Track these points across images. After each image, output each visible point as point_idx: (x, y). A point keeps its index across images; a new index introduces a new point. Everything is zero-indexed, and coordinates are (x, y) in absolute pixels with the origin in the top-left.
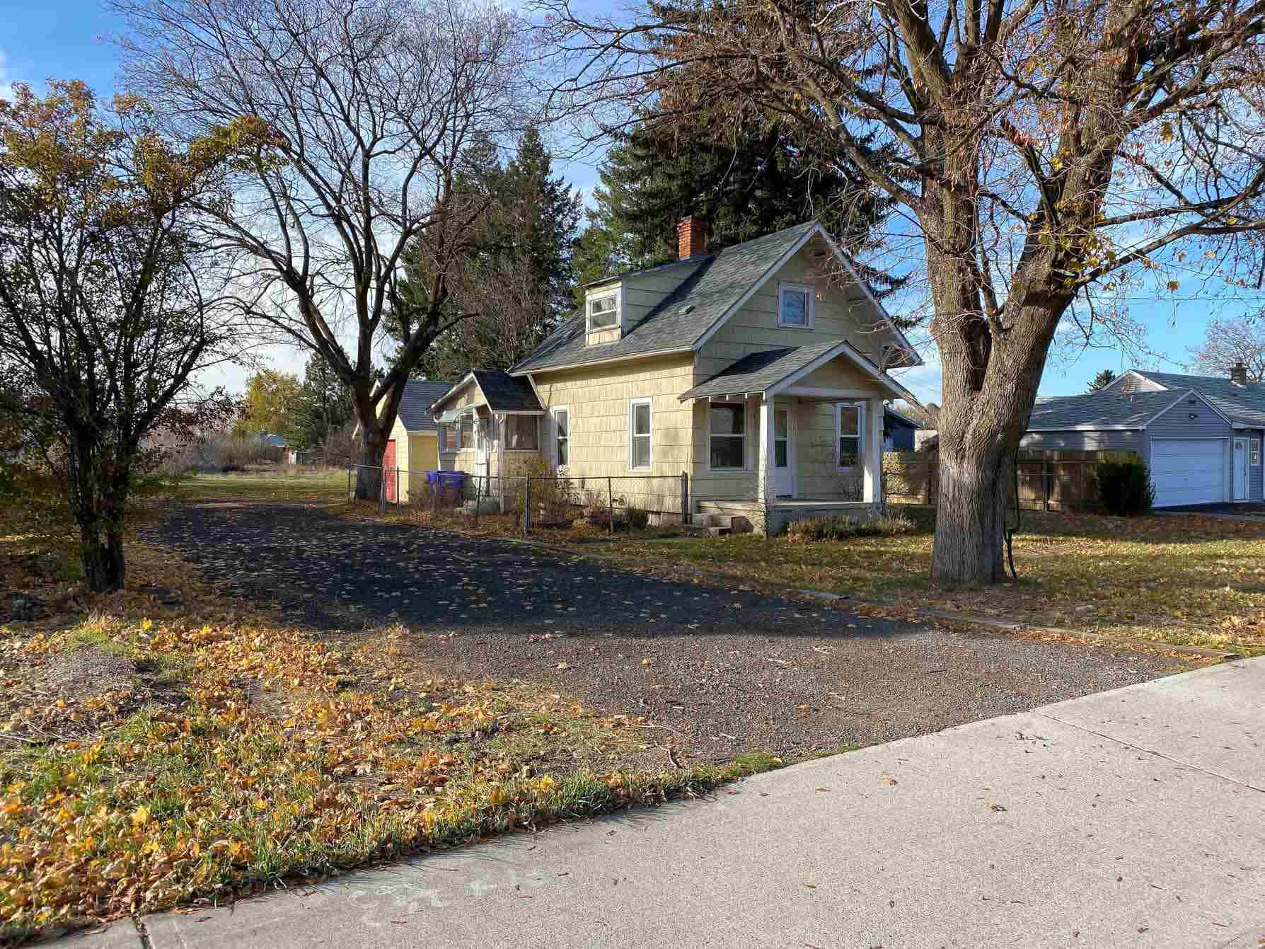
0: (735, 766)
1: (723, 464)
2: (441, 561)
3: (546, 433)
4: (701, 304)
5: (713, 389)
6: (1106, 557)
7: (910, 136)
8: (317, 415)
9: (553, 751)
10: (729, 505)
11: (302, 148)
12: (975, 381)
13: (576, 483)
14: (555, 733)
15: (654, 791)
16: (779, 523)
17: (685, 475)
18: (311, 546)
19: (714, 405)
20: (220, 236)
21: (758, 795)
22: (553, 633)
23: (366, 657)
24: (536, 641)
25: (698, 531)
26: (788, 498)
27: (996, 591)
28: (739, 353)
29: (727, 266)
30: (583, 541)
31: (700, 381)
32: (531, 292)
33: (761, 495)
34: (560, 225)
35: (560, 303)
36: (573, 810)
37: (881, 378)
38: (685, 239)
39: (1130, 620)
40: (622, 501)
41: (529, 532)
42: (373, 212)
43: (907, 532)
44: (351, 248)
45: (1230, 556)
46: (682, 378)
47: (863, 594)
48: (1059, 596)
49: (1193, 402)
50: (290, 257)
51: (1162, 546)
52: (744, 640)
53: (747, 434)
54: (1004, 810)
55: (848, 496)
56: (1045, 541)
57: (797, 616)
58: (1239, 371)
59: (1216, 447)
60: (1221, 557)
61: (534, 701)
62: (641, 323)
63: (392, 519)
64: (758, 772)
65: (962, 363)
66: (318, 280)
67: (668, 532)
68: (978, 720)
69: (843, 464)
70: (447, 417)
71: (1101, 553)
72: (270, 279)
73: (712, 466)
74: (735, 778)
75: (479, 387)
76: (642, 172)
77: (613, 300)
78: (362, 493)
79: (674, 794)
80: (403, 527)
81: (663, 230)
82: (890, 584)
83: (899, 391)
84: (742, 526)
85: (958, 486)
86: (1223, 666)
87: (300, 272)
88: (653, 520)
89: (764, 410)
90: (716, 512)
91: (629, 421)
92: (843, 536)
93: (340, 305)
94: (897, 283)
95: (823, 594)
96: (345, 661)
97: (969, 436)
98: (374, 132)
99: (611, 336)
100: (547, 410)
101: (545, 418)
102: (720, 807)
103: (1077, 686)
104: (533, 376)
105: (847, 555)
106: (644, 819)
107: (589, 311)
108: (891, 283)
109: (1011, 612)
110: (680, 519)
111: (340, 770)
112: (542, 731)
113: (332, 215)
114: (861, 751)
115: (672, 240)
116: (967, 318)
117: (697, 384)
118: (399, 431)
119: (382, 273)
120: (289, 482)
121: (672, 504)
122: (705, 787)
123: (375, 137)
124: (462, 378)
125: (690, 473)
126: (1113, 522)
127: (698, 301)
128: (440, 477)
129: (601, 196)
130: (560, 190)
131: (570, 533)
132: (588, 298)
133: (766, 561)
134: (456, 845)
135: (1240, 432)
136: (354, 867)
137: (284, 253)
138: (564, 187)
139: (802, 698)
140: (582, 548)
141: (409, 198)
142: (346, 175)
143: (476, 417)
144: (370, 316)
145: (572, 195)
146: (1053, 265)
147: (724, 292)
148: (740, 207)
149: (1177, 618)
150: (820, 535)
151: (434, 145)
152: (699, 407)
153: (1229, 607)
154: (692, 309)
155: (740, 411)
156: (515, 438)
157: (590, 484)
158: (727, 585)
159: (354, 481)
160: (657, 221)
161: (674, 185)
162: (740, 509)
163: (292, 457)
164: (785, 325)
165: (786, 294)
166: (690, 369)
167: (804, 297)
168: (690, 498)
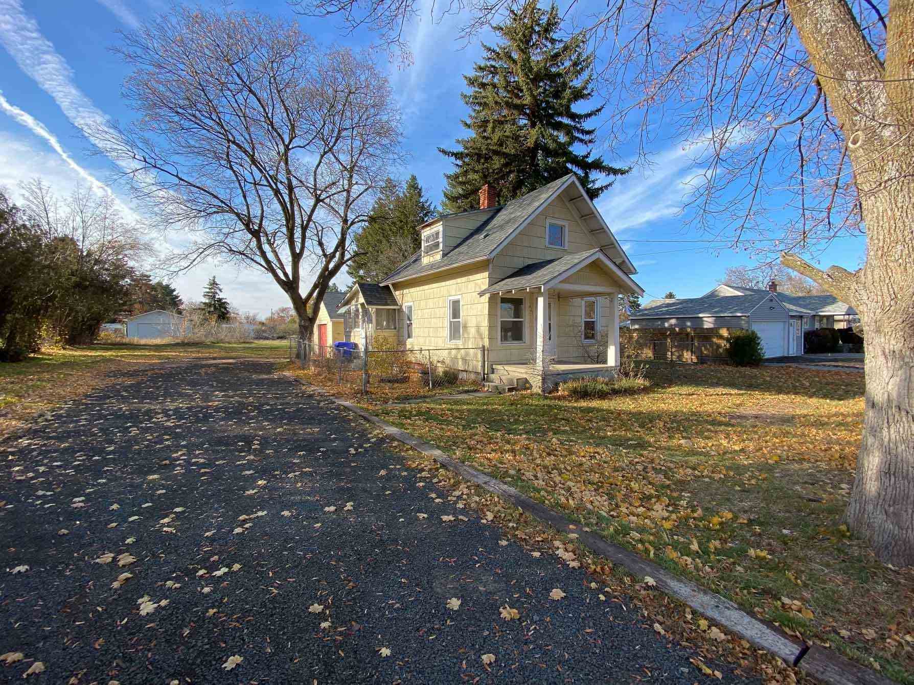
1: (510, 339)
5: (502, 288)
17: (484, 347)
26: (554, 362)
29: (509, 211)
31: (493, 282)
33: (539, 360)
38: (484, 197)
40: (443, 362)
46: (482, 280)
49: (771, 301)
50: (250, 216)
53: (526, 319)
55: (598, 361)
59: (781, 325)
62: (456, 247)
69: (586, 337)
73: (502, 339)
75: (361, 293)
77: (437, 234)
84: (524, 385)
88: (462, 376)
89: (541, 301)
90: (505, 373)
91: (447, 312)
99: (436, 257)
100: (401, 306)
101: (400, 310)
104: (393, 285)
107: (423, 243)
110: (481, 377)
117: (491, 284)
118: (326, 319)
121: (475, 366)
125: (487, 345)
127: (492, 231)
128: (343, 346)
132: (423, 234)
135: (792, 317)
143: (360, 310)
147: (510, 222)
152: (491, 300)
154: (487, 236)
155: (519, 304)
162: (524, 372)
164: (551, 246)
165: (551, 226)
166: (486, 274)
167: (562, 228)
168: (486, 363)
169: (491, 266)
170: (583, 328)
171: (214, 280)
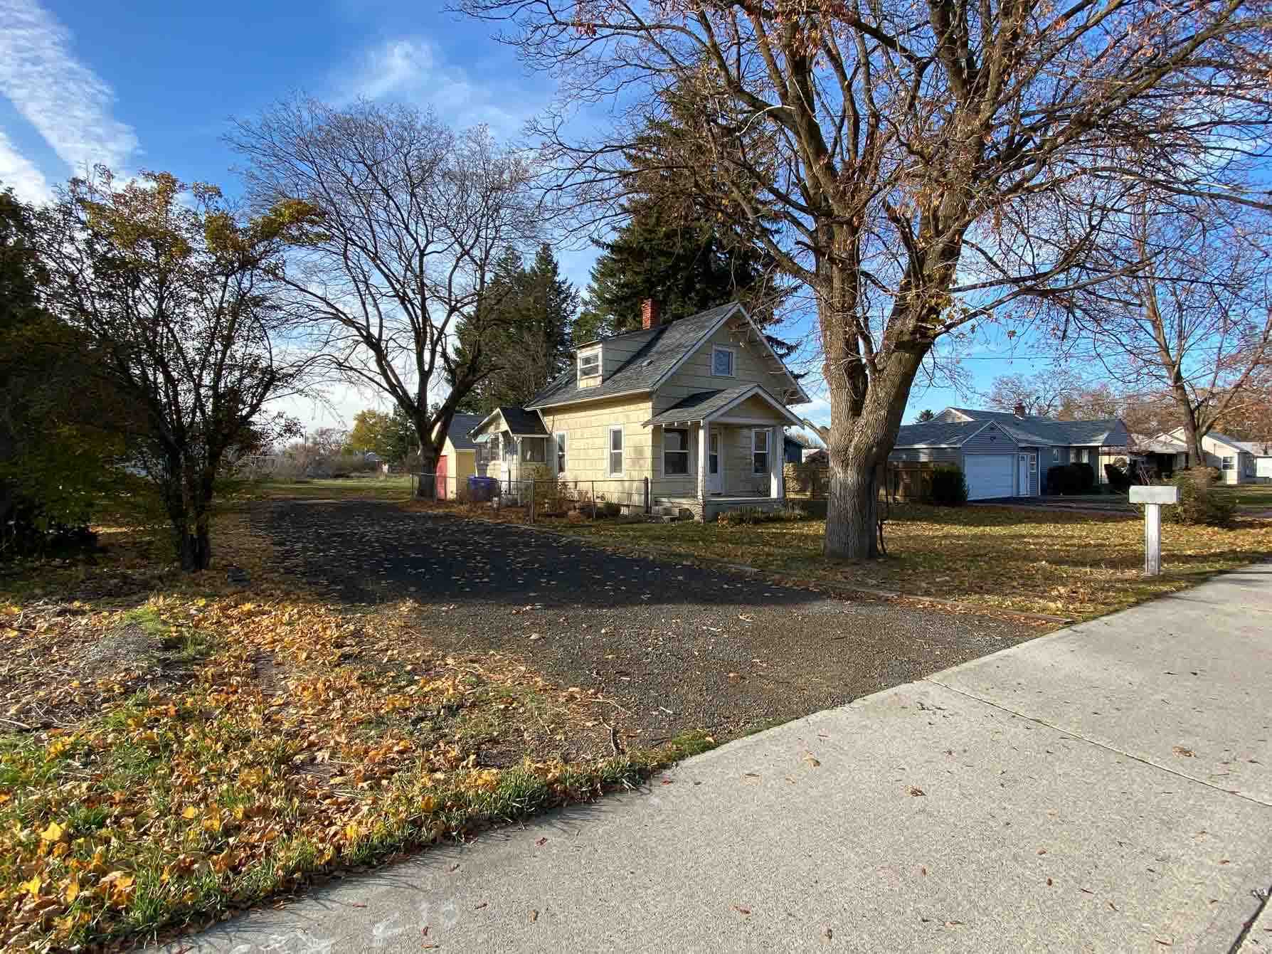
0: (671, 747)
1: (674, 472)
2: (463, 544)
3: (550, 451)
4: (658, 359)
5: (664, 420)
6: (945, 537)
7: (807, 230)
8: (401, 439)
9: (506, 732)
10: (678, 500)
11: (376, 248)
12: (856, 409)
13: (571, 485)
14: (514, 709)
15: (592, 785)
16: (712, 511)
17: (646, 479)
18: (371, 532)
19: (667, 430)
20: (319, 311)
21: (691, 784)
22: (533, 605)
23: (375, 629)
24: (518, 612)
25: (657, 518)
26: (719, 495)
27: (872, 565)
28: (685, 393)
29: (674, 333)
30: (572, 526)
31: (657, 413)
32: (544, 356)
33: (700, 493)
34: (565, 311)
35: (564, 363)
36: (506, 814)
37: (783, 410)
38: (647, 314)
39: (981, 590)
40: (603, 498)
41: (535, 521)
42: (427, 294)
43: (802, 519)
44: (412, 320)
45: (1032, 536)
46: (644, 411)
47: (773, 567)
48: (922, 569)
49: (992, 429)
50: (368, 325)
51: (981, 528)
52: (685, 609)
53: (690, 451)
54: (923, 794)
55: (760, 493)
56: (898, 525)
57: (726, 586)
58: (1020, 408)
59: (1007, 460)
60: (1024, 537)
61: (503, 673)
62: (615, 373)
63: (441, 511)
64: (691, 755)
65: (845, 397)
66: (391, 344)
67: (635, 520)
68: (881, 689)
69: (757, 471)
70: (481, 439)
71: (940, 533)
72: (357, 342)
73: (666, 472)
74: (670, 763)
75: (503, 418)
76: (618, 270)
77: (596, 356)
78: (422, 492)
79: (609, 786)
80: (447, 516)
81: (632, 311)
82: (793, 559)
83: (794, 420)
84: (686, 515)
85: (844, 485)
86: (1065, 632)
87: (377, 336)
88: (624, 511)
89: (701, 433)
90: (669, 505)
91: (607, 441)
92: (757, 522)
93: (408, 362)
94: (791, 349)
95: (743, 568)
96: (356, 634)
97: (851, 449)
98: (427, 237)
99: (594, 382)
100: (551, 434)
101: (549, 440)
102: (654, 800)
103: (956, 653)
104: (542, 410)
105: (760, 536)
106: (577, 819)
107: (580, 365)
108: (788, 349)
109: (885, 582)
110: (643, 510)
111: (298, 759)
112: (502, 707)
113: (397, 295)
114: (785, 727)
115: (638, 315)
116: (851, 362)
117: (655, 414)
118: (449, 449)
119: (435, 338)
120: (379, 484)
121: (637, 499)
122: (642, 776)
123: (428, 240)
124: (492, 411)
125: (650, 477)
126: (943, 511)
127: (656, 356)
128: (475, 481)
129: (592, 290)
130: (564, 287)
131: (565, 521)
132: (579, 356)
133: (703, 540)
134: (374, 867)
135: (1024, 449)
136: (252, 906)
137: (365, 324)
138: (567, 284)
139: (731, 666)
140: (571, 533)
141: (453, 285)
142: (408, 267)
143: (501, 439)
144: (426, 368)
145: (573, 290)
146: (918, 319)
147: (673, 350)
148: (685, 293)
149: (1014, 587)
150: (741, 521)
151: (472, 247)
152: (656, 430)
153: (1051, 579)
154: (651, 362)
155: (685, 435)
156: (529, 453)
157: (580, 486)
158: (674, 560)
159: (416, 484)
160: (628, 304)
161: (639, 279)
162: (685, 503)
163: (385, 468)
164: (717, 374)
165: (718, 353)
166: (650, 404)
167: (729, 355)
168: (650, 496)
169: (655, 396)
170: (753, 461)
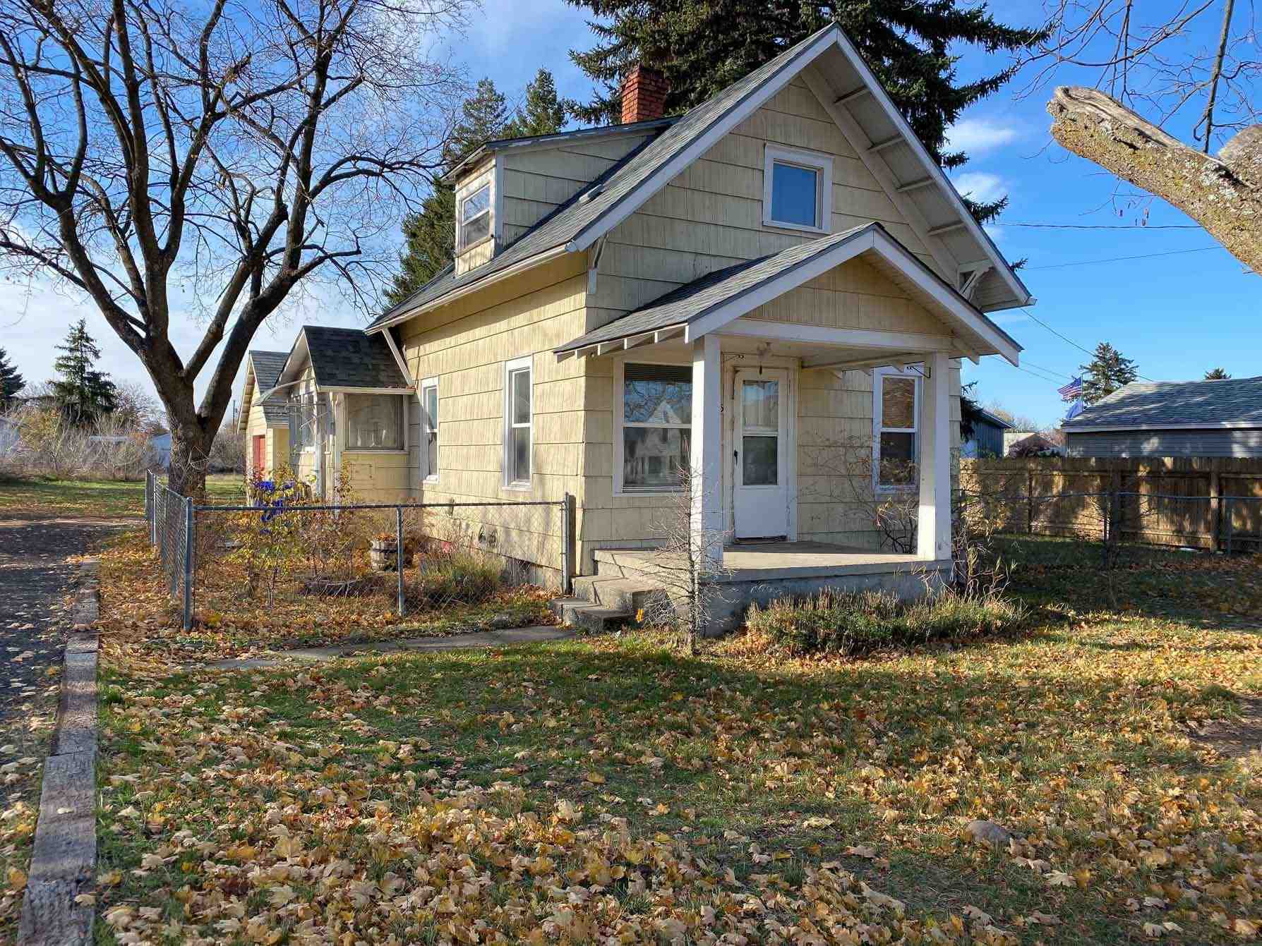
10: (639, 560)
17: (571, 500)
28: (684, 270)
37: (946, 301)
46: (572, 316)
69: (884, 479)
73: (625, 485)
75: (309, 350)
77: (487, 192)
89: (697, 368)
91: (501, 402)
99: (482, 255)
100: (415, 387)
101: (412, 399)
104: (392, 332)
107: (459, 218)
117: (592, 327)
125: (579, 495)
127: (618, 179)
132: (458, 196)
152: (596, 371)
154: (601, 193)
164: (777, 224)
165: (779, 167)
166: (580, 298)
167: (812, 175)
168: (579, 544)
169: (593, 274)
170: (877, 454)
171: (81, 331)
